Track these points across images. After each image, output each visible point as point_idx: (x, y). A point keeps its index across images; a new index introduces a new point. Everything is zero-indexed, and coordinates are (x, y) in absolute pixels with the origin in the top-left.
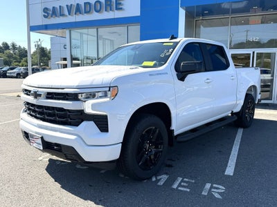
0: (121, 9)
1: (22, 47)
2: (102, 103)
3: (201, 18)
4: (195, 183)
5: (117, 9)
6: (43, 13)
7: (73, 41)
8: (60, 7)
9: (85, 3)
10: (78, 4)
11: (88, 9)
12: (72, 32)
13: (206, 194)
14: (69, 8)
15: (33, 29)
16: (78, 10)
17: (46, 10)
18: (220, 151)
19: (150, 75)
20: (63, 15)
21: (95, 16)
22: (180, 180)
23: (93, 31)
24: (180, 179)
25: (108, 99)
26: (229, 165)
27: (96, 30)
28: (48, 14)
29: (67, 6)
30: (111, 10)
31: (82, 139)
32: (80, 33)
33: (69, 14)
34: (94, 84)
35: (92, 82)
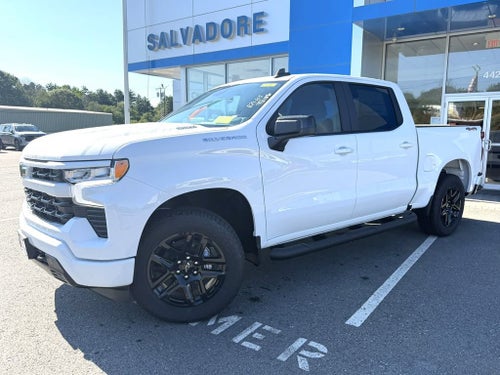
0: (262, 30)
1: (142, 97)
2: (100, 187)
3: (395, 40)
4: (280, 335)
5: (256, 31)
6: (148, 44)
7: (191, 85)
8: (171, 31)
9: (208, 25)
10: (197, 27)
11: (212, 34)
12: (190, 72)
13: (284, 359)
14: (185, 32)
15: (132, 67)
16: (198, 35)
17: (151, 38)
18: (365, 278)
19: (205, 140)
20: (175, 45)
21: (223, 45)
22: (256, 327)
23: (219, 68)
24: (258, 325)
25: (110, 181)
26: (365, 305)
27: (224, 66)
28: (154, 43)
29: (181, 29)
30: (246, 33)
31: (67, 246)
32: (204, 73)
33: (185, 43)
34: (87, 154)
35: (85, 151)
